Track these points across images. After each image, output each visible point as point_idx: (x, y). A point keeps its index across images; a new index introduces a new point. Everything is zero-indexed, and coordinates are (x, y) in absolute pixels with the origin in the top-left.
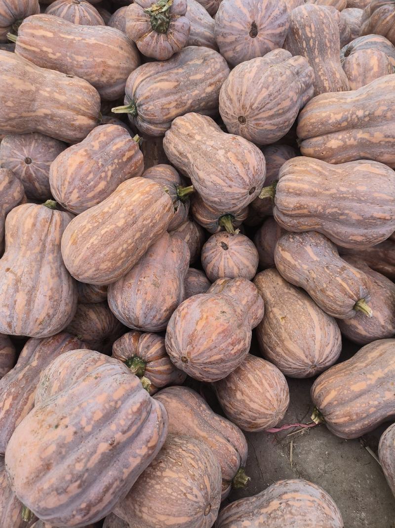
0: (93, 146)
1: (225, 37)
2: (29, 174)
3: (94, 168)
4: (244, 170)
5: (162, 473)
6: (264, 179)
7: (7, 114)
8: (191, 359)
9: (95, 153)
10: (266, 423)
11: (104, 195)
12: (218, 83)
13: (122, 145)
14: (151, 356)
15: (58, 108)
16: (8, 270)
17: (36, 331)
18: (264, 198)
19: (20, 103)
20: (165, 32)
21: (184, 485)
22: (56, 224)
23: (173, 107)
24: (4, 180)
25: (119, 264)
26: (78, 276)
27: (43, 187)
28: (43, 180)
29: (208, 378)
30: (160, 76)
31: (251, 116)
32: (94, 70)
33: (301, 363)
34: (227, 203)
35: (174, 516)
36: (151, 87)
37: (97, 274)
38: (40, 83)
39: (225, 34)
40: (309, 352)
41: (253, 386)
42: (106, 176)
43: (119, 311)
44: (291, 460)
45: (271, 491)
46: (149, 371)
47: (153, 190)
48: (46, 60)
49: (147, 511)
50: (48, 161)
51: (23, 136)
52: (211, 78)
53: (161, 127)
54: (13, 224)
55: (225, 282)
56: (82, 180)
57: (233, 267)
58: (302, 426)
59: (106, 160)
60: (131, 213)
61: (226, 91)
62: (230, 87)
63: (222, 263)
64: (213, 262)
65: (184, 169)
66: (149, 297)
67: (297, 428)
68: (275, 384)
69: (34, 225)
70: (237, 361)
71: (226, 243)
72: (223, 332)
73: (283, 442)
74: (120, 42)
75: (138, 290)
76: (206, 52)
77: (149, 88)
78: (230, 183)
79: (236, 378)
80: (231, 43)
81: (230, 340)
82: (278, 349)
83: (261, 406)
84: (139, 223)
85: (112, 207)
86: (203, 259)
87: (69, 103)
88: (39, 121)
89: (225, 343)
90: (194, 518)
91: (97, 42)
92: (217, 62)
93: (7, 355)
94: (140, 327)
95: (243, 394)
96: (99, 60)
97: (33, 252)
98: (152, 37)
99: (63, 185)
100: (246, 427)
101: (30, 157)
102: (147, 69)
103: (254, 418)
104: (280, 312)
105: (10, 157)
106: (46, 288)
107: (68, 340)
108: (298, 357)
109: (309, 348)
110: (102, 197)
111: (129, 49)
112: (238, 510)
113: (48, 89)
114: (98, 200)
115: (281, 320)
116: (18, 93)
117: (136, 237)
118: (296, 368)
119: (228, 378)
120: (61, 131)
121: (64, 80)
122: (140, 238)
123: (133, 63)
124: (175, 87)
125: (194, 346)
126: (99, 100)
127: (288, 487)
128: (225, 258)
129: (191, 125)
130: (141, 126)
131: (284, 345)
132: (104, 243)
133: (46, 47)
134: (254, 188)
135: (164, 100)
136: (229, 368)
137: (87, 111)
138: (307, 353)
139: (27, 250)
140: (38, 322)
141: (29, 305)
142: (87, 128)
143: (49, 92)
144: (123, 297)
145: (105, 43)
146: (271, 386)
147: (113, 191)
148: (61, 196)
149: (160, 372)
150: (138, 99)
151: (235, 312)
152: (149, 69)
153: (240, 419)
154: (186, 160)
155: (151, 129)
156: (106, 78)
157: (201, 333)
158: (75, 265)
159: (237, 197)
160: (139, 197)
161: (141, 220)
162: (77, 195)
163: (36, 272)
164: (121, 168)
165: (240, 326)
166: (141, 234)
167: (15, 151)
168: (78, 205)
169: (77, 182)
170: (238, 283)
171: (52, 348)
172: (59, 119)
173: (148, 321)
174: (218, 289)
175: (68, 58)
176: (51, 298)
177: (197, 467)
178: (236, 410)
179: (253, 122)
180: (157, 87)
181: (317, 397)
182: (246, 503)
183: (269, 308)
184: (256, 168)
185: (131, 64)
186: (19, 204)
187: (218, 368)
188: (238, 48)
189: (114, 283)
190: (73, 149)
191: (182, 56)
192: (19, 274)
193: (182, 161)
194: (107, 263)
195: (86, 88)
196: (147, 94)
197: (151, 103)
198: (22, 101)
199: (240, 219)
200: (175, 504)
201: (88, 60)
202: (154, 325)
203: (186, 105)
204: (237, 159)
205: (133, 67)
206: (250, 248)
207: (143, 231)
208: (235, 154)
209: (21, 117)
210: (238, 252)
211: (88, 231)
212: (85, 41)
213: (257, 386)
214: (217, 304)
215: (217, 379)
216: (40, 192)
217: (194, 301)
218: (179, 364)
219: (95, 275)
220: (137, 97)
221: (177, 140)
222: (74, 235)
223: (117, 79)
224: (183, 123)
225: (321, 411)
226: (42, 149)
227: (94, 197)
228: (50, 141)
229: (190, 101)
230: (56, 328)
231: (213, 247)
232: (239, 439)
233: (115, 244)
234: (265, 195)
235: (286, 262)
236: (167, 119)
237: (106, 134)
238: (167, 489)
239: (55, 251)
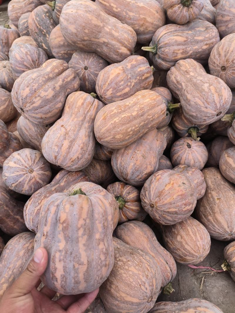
0: (127, 66)
1: (223, 17)
2: (84, 76)
3: (125, 79)
4: (218, 99)
5: (129, 267)
6: (228, 109)
7: (83, 37)
8: (156, 206)
9: (128, 70)
10: (192, 260)
11: (126, 96)
12: (211, 44)
13: (144, 69)
14: (130, 199)
15: (112, 40)
16: (62, 126)
17: (69, 165)
18: (224, 121)
19: (92, 32)
20: (188, 6)
21: (141, 279)
22: (95, 107)
23: (180, 53)
24: (72, 75)
25: (127, 138)
26: (100, 139)
27: (90, 86)
28: (91, 81)
29: (163, 221)
30: (177, 33)
31: (230, 67)
32: (137, 22)
33: (223, 230)
34: (201, 118)
35: (131, 296)
36: (170, 38)
37: (112, 140)
38: (106, 23)
39: (224, 15)
40: (231, 225)
41: (190, 235)
42: (131, 85)
43: (117, 167)
44: (201, 288)
45: (189, 302)
46: (127, 208)
47: (158, 99)
48: (111, 12)
49: (114, 288)
50: (97, 71)
51: (87, 53)
52: (207, 41)
53: (169, 64)
54: (71, 101)
55: (185, 167)
56: (116, 84)
57: (191, 160)
58: (213, 269)
59: (132, 76)
60: (141, 109)
61: (218, 49)
62: (221, 46)
63: (185, 156)
64: (179, 154)
65: (177, 92)
66: (138, 163)
67: (209, 270)
68: (204, 238)
69: (83, 104)
70: (185, 216)
71: (190, 144)
72: (181, 195)
73: (198, 276)
74: (157, 9)
75: (132, 157)
76: (208, 24)
77: (168, 39)
78: (207, 105)
79: (179, 227)
80: (226, 21)
81: (184, 202)
82: (210, 218)
83: (192, 249)
84: (145, 117)
85: (131, 103)
86: (172, 150)
87: (119, 38)
88: (99, 45)
89: (181, 203)
90: (142, 302)
91: (144, 6)
92: (214, 32)
93: (47, 175)
94: (127, 180)
95: (182, 238)
96: (142, 16)
97: (78, 119)
98: (179, 8)
99: (104, 84)
100: (178, 259)
101: (87, 66)
102: (170, 27)
103: (185, 255)
104: (217, 195)
105: (76, 64)
106: (81, 141)
107: (83, 176)
108: (223, 225)
109: (231, 222)
110: (125, 97)
111: (162, 14)
112: (165, 307)
113: (110, 27)
114: (122, 98)
115: (216, 200)
116: (93, 26)
117: (141, 125)
118: (219, 233)
119: (174, 226)
120: (110, 54)
121: (120, 24)
122: (143, 126)
123: (161, 22)
124: (185, 41)
125: (161, 199)
126: (136, 40)
127: (201, 304)
128: (187, 153)
129: (189, 66)
130: (156, 61)
131: (214, 216)
132: (122, 123)
133: (113, 4)
134: (221, 113)
135: (176, 48)
136: (178, 218)
137: (128, 45)
138: (229, 225)
139: (75, 118)
140: (72, 160)
141: (69, 148)
142: (125, 55)
143: (109, 29)
144: (123, 159)
145: (148, 7)
146: (201, 239)
147: (132, 95)
148: (101, 91)
149: (132, 210)
150: (160, 44)
151: (191, 185)
152: (171, 27)
153: (176, 253)
154: (180, 87)
155: (162, 64)
156: (143, 28)
157: (168, 192)
158: (101, 132)
159: (208, 115)
160: (149, 101)
161: (146, 115)
162: (111, 92)
163: (77, 131)
164: (140, 83)
165: (192, 195)
166: (144, 124)
167: (80, 61)
168: (110, 98)
169: (113, 85)
170: (193, 170)
171: (74, 178)
172: (111, 46)
173: (133, 178)
174: (180, 170)
175: (124, 12)
176: (82, 148)
177: (150, 271)
178: (174, 247)
179: (231, 71)
180: (174, 39)
181: (230, 254)
182: (171, 305)
183: (209, 190)
184: (226, 100)
185: (160, 23)
186: (76, 91)
187: (171, 217)
188: (230, 25)
189: (118, 150)
190: (115, 65)
191: (192, 24)
192: (68, 130)
193: (177, 87)
194: (120, 135)
195: (131, 31)
196: (166, 42)
197: (168, 48)
198: (94, 31)
199: (202, 132)
200: (133, 289)
201: (136, 15)
202: (136, 181)
203: (188, 54)
204: (216, 91)
205: (161, 25)
206: (204, 151)
207: (146, 122)
208: (215, 88)
209: (90, 40)
210: (197, 151)
211: (114, 113)
212: (137, 4)
213: (193, 236)
214: (180, 177)
215: (168, 224)
216: (87, 88)
217: (166, 172)
218: (148, 208)
219: (111, 141)
220: (160, 42)
221: (177, 73)
222: (106, 114)
223: (149, 30)
224: (184, 63)
225: (230, 264)
226: (96, 63)
227: (120, 96)
228: (101, 59)
229: (191, 52)
230: (80, 166)
231: (181, 145)
232: (174, 264)
233: (128, 125)
234: (225, 119)
235: (228, 165)
236: (174, 59)
237: (136, 61)
238: (130, 278)
239: (90, 122)
